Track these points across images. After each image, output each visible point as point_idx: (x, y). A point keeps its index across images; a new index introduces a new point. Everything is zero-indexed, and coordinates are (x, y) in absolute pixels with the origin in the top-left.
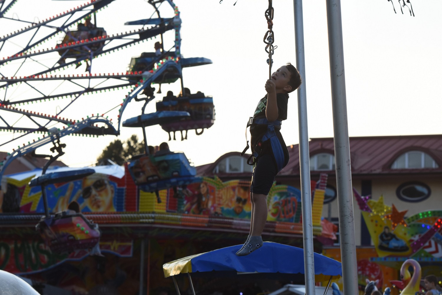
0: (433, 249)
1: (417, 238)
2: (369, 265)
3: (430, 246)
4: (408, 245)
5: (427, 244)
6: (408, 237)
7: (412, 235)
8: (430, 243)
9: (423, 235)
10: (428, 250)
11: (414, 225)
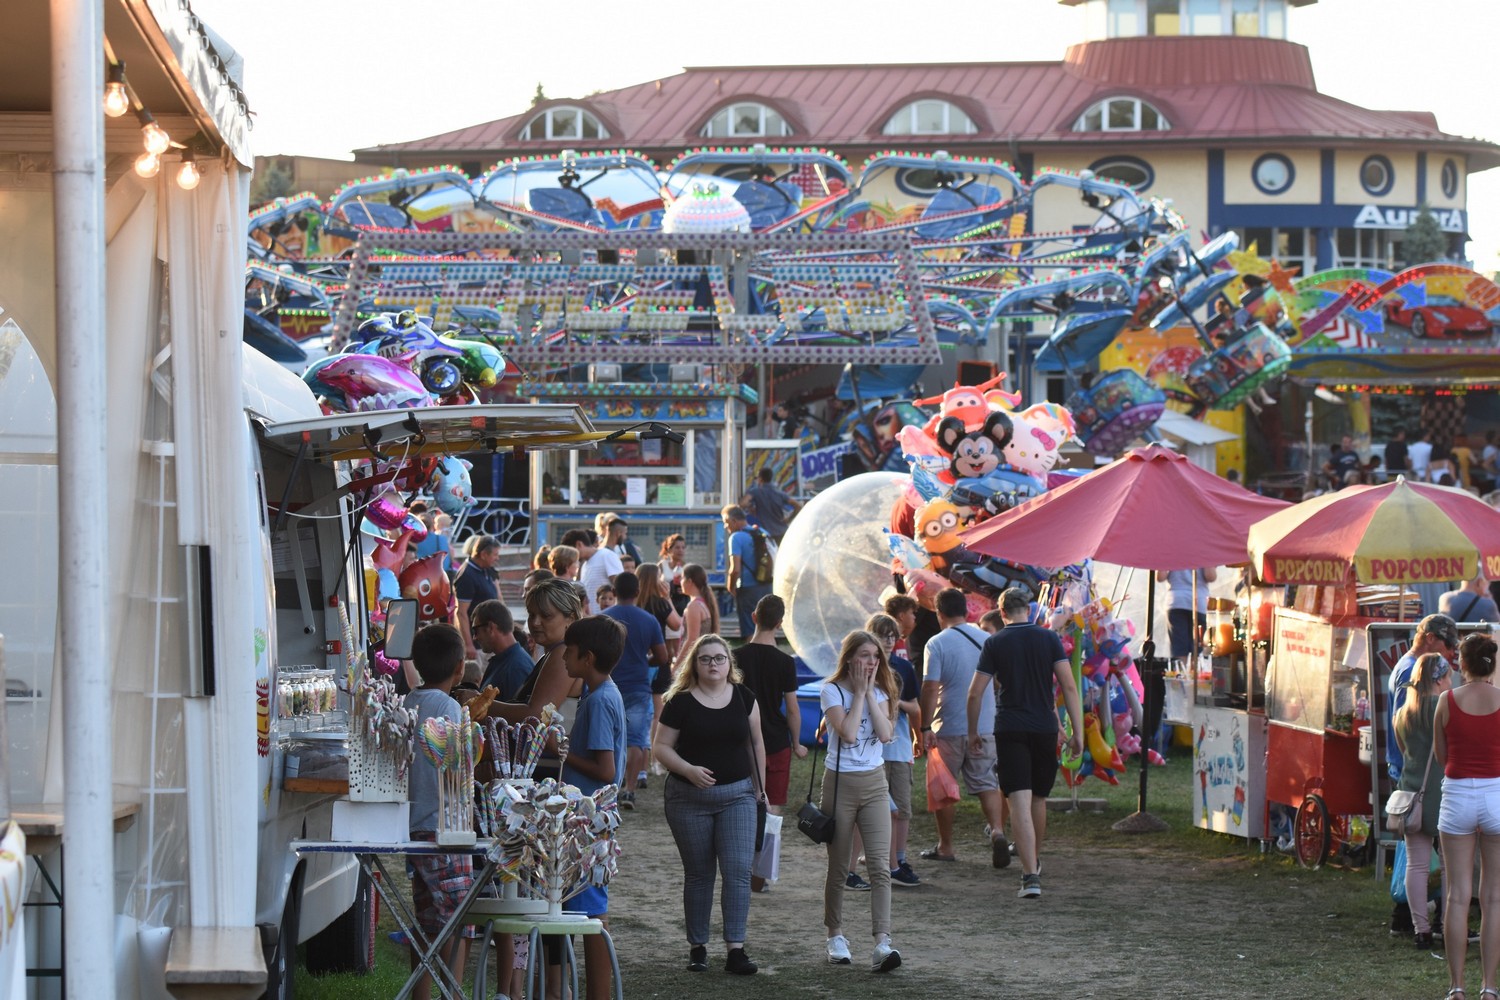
0: (1340, 332)
1: (1312, 314)
2: (1189, 356)
3: (1335, 327)
4: (1296, 326)
5: (1330, 325)
6: (1298, 314)
7: (1305, 310)
8: (1336, 323)
9: (1323, 309)
10: (1331, 335)
11: (1309, 294)
